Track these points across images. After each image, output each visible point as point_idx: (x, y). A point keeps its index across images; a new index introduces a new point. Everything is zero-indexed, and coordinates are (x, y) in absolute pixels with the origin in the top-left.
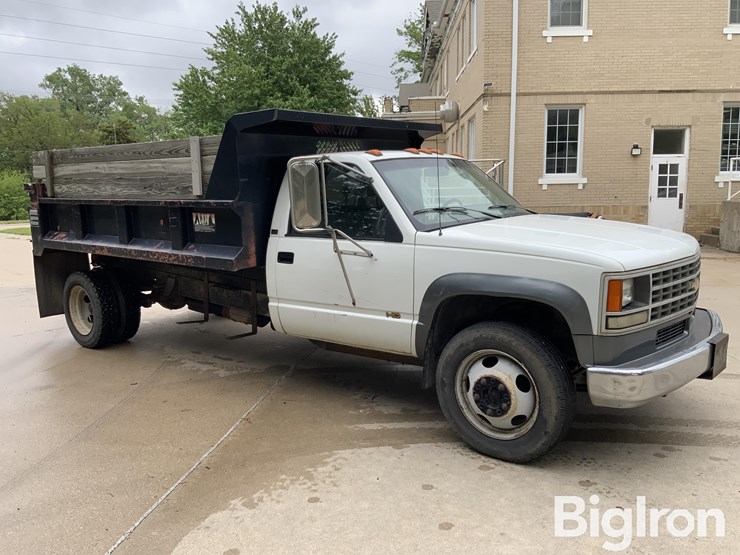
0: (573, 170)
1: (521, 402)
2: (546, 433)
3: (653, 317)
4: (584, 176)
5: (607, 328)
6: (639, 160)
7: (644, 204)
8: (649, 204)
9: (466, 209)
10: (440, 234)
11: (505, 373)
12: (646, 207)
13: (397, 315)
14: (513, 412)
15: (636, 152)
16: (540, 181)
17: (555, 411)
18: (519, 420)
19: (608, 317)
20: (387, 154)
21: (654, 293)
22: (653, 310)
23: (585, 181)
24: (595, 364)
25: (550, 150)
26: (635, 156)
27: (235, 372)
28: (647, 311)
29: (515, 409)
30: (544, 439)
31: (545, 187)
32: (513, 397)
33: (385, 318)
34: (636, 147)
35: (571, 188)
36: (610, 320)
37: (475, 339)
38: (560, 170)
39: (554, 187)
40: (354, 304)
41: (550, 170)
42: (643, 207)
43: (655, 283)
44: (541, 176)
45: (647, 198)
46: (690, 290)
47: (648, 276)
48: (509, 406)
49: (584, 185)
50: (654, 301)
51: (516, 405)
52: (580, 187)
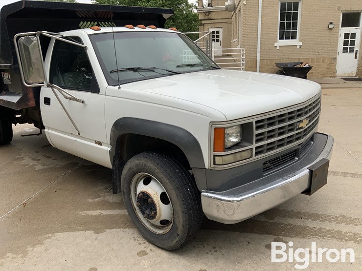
0: (294, 37)
1: (164, 211)
2: (178, 235)
3: (257, 154)
4: (300, 41)
5: (214, 164)
6: (332, 31)
7: (334, 57)
8: (338, 57)
9: (155, 68)
10: (119, 88)
11: (154, 190)
12: (336, 58)
13: (100, 144)
14: (159, 218)
15: (331, 26)
16: (276, 44)
17: (181, 221)
18: (164, 223)
19: (215, 156)
20: (104, 30)
21: (257, 135)
22: (257, 148)
23: (301, 44)
24: (208, 190)
25: (282, 26)
26: (330, 29)
27: (46, 167)
28: (251, 149)
29: (160, 215)
30: (177, 239)
31: (278, 48)
32: (158, 208)
33: (94, 145)
34: (331, 23)
35: (293, 48)
36: (217, 158)
37: (137, 165)
38: (288, 38)
39: (283, 48)
40: (79, 134)
41: (281, 38)
42: (334, 58)
43: (258, 128)
44: (276, 42)
45: (336, 53)
46: (297, 129)
47: (252, 123)
48: (156, 213)
49: (300, 46)
50: (257, 141)
51: (160, 212)
52: (298, 47)
